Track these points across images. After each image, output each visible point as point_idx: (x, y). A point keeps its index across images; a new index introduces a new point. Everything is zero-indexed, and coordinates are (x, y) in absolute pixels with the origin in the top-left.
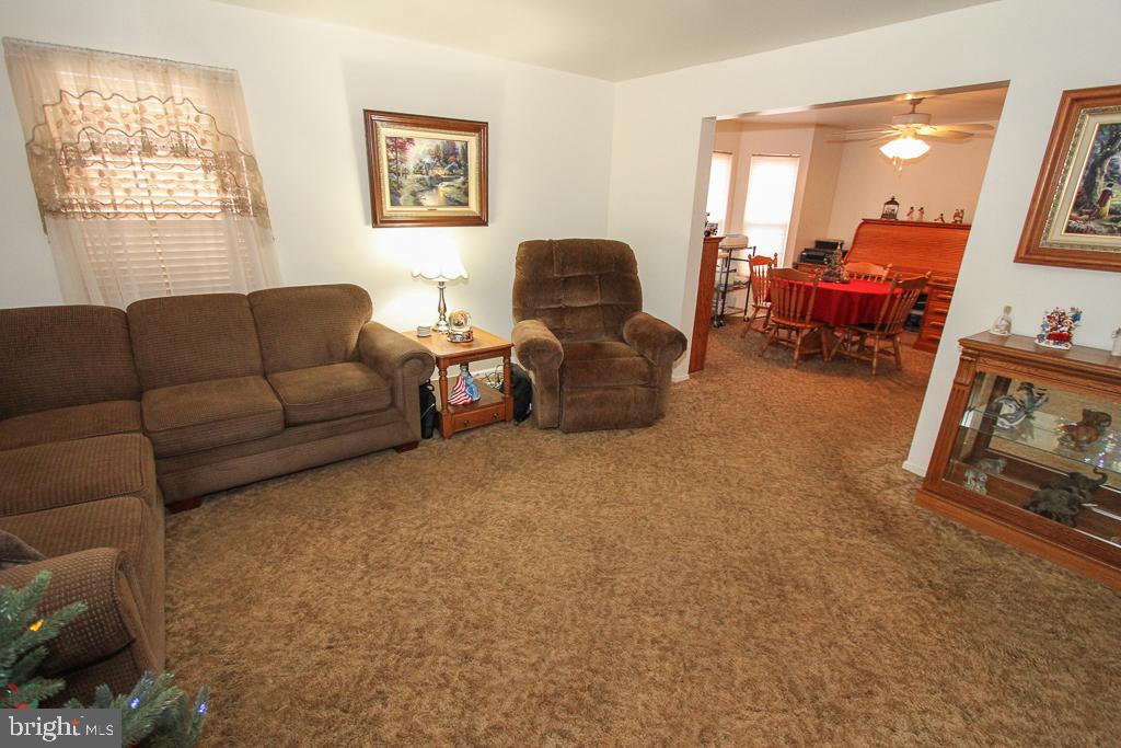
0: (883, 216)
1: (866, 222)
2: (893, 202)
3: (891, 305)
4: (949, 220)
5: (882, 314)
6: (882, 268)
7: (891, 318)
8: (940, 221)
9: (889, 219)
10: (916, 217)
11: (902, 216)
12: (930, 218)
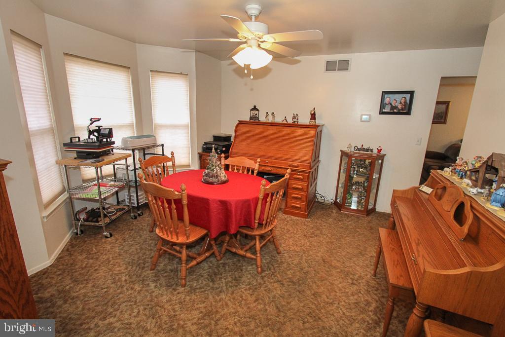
0: (251, 118)
1: (241, 123)
2: (255, 109)
3: (264, 205)
4: (290, 121)
5: (257, 216)
6: (253, 162)
7: (265, 219)
8: (285, 122)
9: (254, 121)
10: (270, 119)
11: (262, 119)
12: (279, 119)
